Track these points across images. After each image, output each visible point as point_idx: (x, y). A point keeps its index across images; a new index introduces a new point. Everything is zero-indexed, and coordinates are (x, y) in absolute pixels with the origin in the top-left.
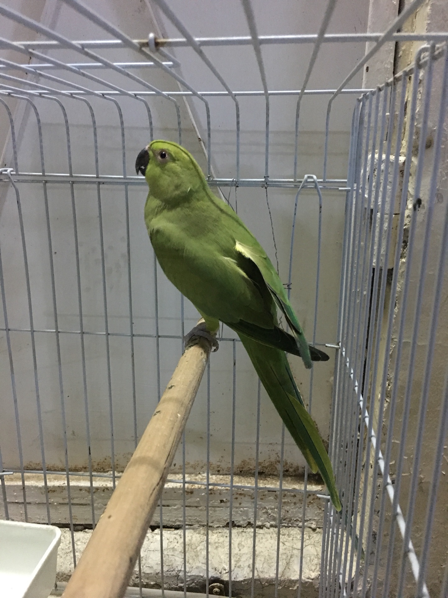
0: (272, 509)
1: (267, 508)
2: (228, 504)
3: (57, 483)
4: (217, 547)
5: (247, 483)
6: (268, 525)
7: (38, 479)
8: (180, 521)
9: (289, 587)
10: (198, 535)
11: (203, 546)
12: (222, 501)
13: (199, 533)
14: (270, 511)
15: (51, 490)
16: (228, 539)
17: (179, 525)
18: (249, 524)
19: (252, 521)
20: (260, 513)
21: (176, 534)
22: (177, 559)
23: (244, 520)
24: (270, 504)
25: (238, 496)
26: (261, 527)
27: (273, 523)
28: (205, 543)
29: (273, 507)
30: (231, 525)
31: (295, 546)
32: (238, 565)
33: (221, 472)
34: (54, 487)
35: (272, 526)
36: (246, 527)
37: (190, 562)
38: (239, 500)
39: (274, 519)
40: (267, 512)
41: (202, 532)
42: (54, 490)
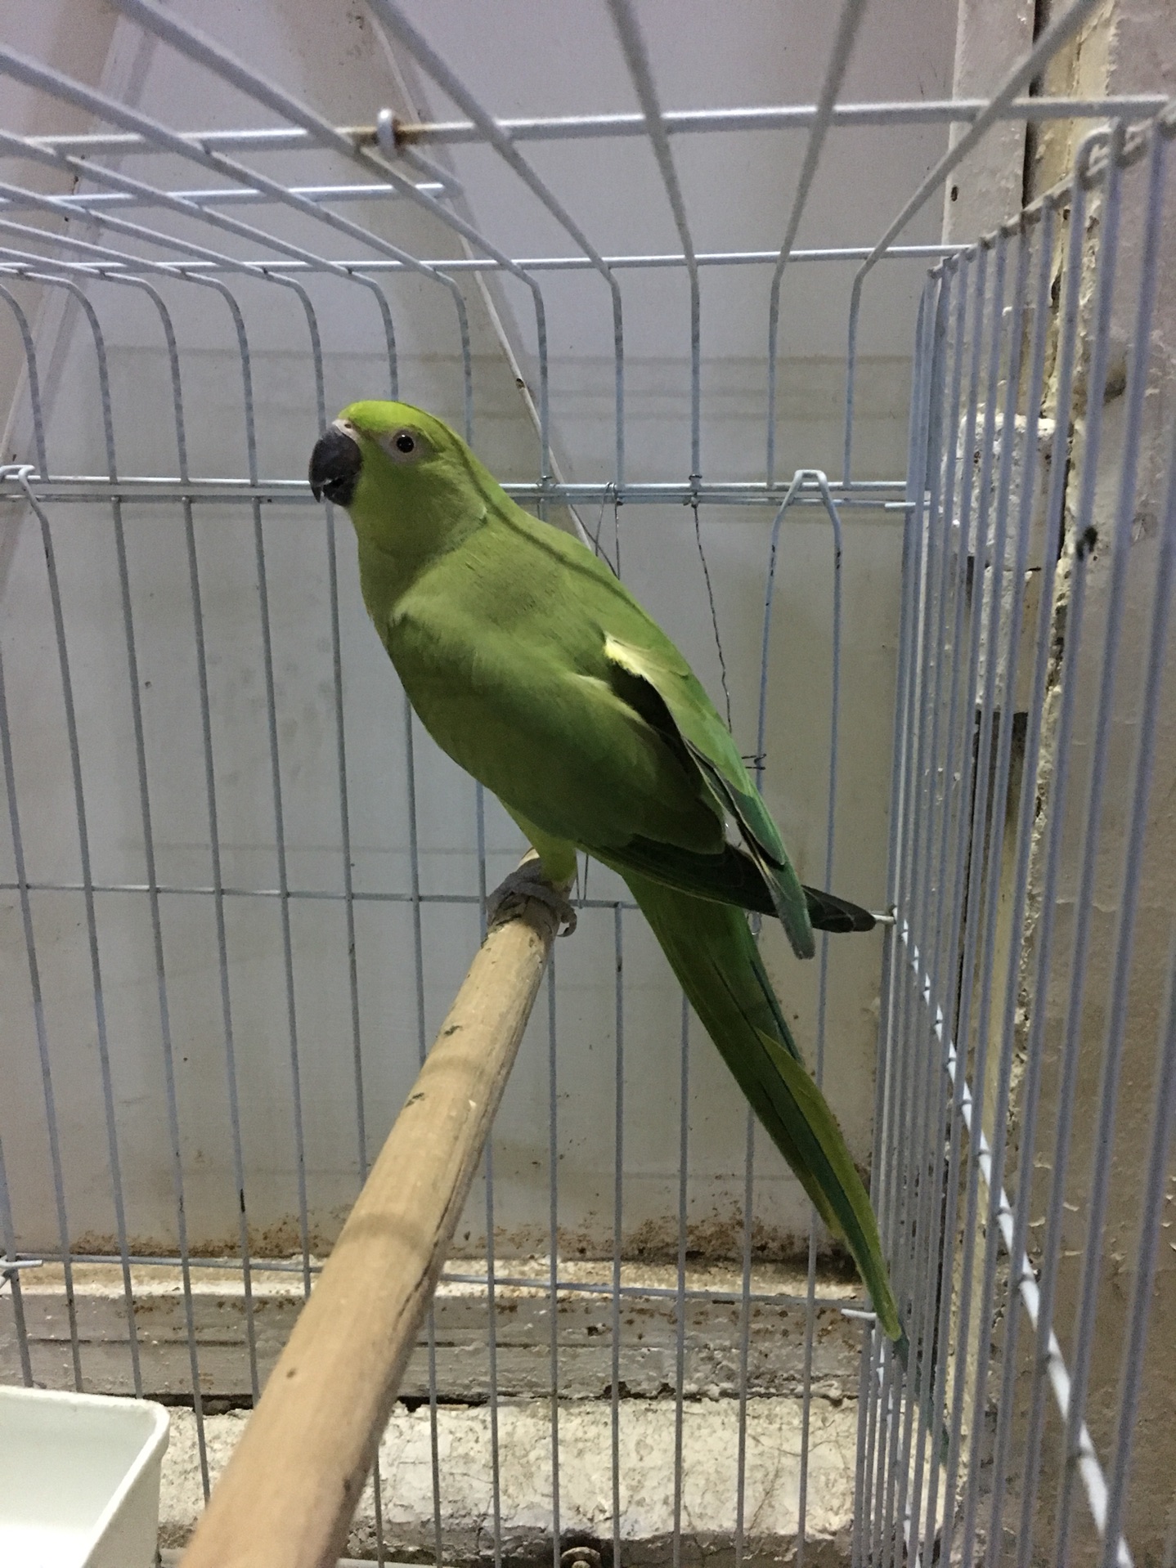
0: (724, 1349)
1: (712, 1346)
2: (610, 1337)
3: (158, 1289)
4: (580, 1453)
5: (658, 1281)
6: (715, 1390)
7: (109, 1278)
8: (480, 1384)
9: (774, 1554)
10: (530, 1421)
11: (543, 1449)
12: (592, 1330)
13: (533, 1416)
14: (718, 1355)
15: (142, 1307)
16: (609, 1431)
17: (480, 1395)
18: (666, 1391)
19: (672, 1383)
20: (694, 1359)
21: (473, 1419)
22: (475, 1483)
23: (650, 1379)
24: (720, 1338)
25: (634, 1316)
26: (695, 1397)
27: (727, 1385)
28: (549, 1440)
29: (727, 1343)
30: (618, 1392)
31: (785, 1447)
32: (637, 1498)
33: (589, 1254)
34: (150, 1297)
35: (724, 1394)
36: (655, 1398)
37: (511, 1491)
38: (638, 1327)
39: (730, 1377)
40: (711, 1358)
41: (542, 1412)
42: (150, 1306)
